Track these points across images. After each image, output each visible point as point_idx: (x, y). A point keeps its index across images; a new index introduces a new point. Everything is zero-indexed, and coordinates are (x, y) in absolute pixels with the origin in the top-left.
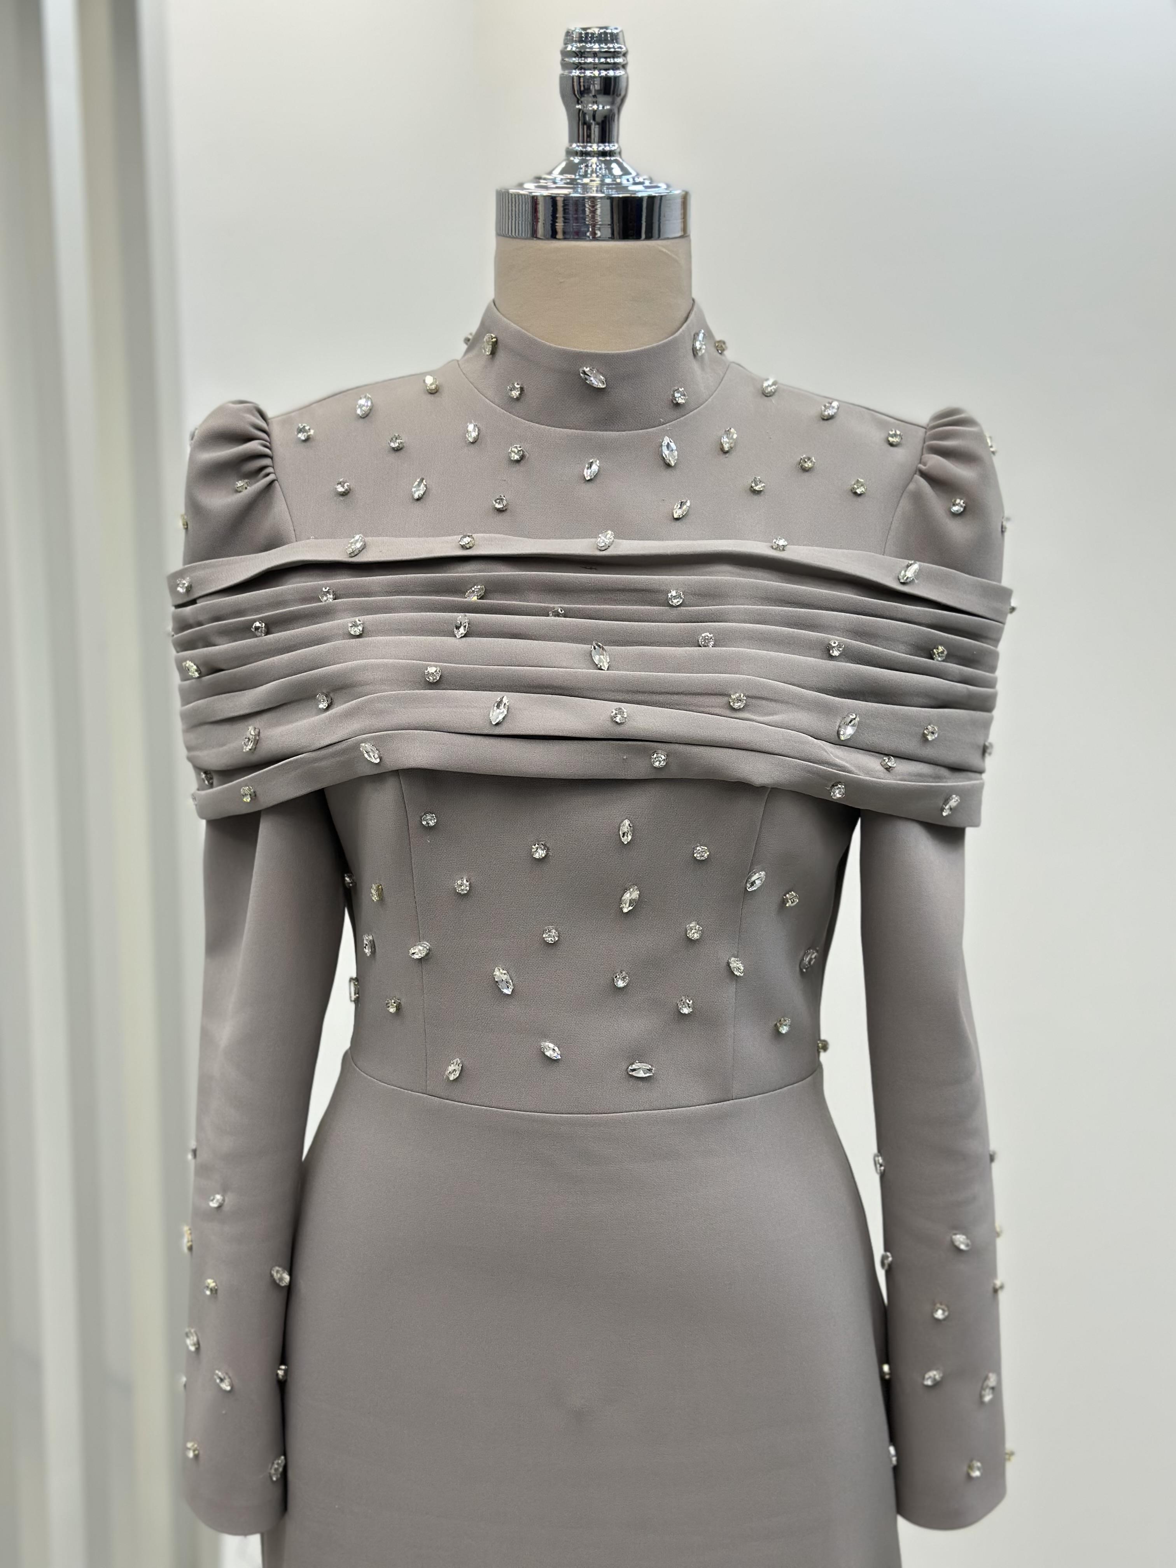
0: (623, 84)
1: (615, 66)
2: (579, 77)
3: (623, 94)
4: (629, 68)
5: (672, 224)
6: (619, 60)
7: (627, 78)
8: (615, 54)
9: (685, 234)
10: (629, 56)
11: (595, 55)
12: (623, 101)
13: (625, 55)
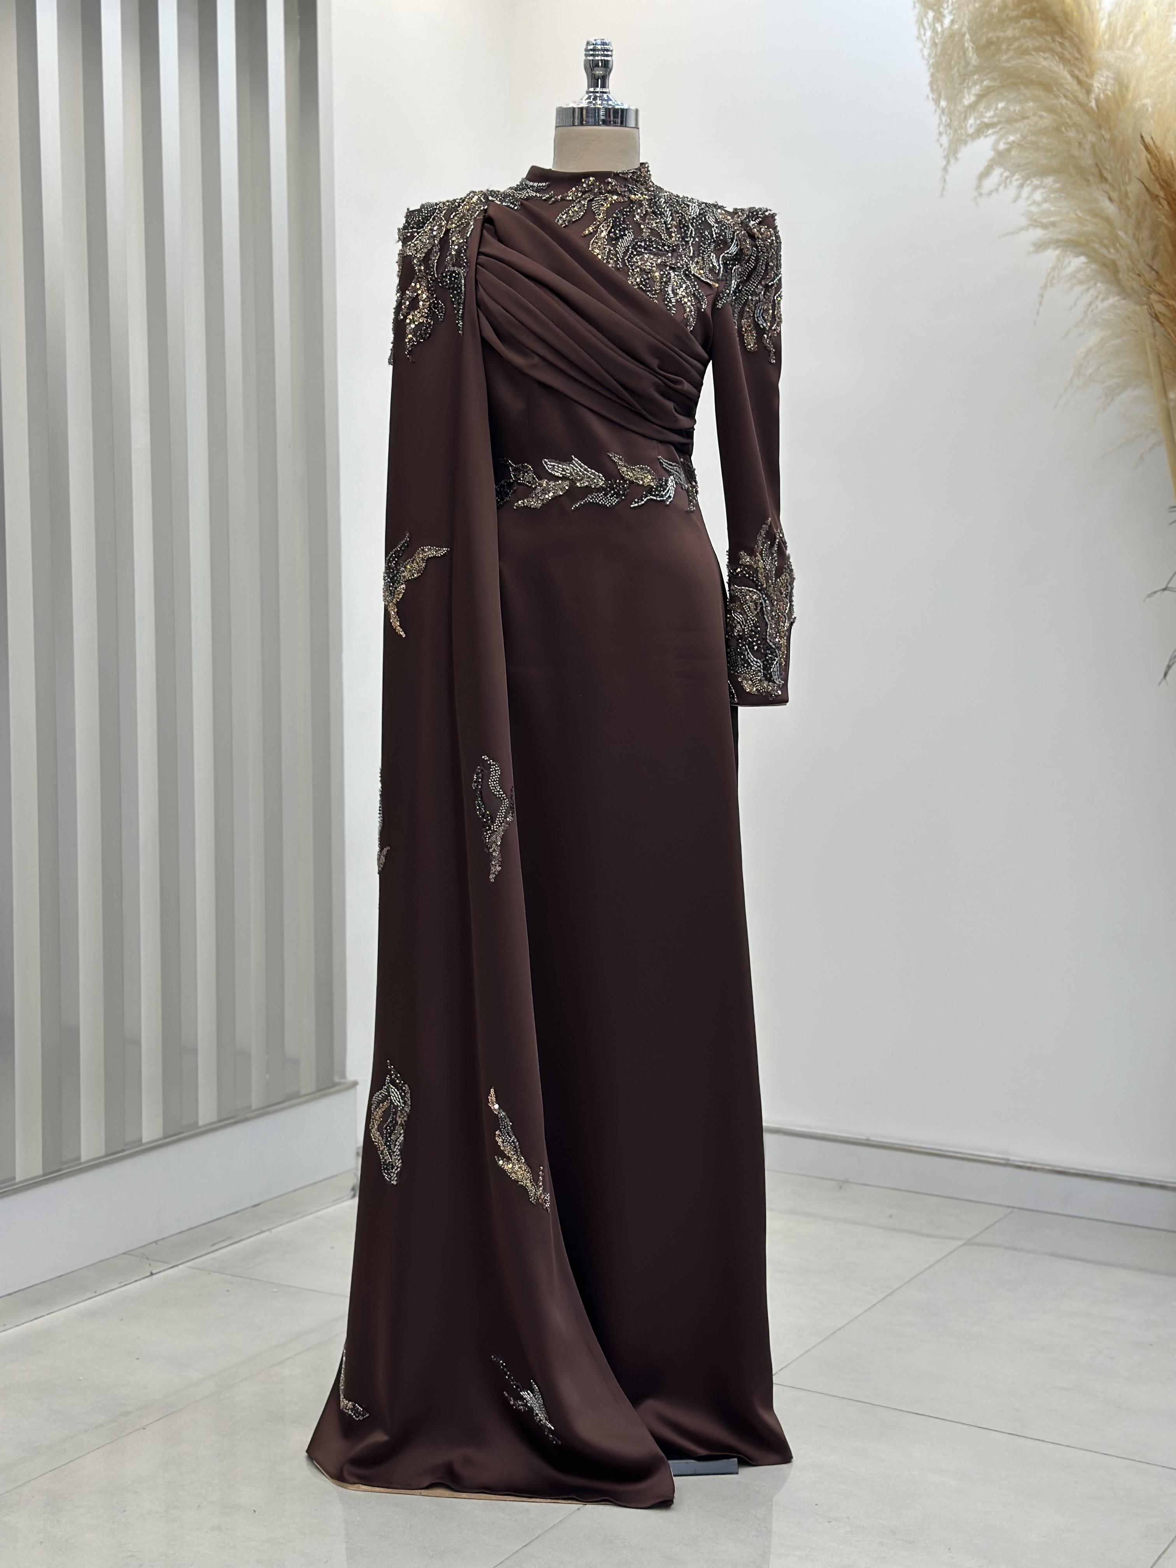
0: (611, 63)
1: (607, 56)
2: (593, 60)
3: (610, 67)
4: (613, 57)
5: (631, 122)
6: (609, 53)
7: (612, 62)
8: (607, 50)
9: (637, 127)
10: (614, 52)
11: (599, 50)
12: (611, 70)
13: (612, 51)
